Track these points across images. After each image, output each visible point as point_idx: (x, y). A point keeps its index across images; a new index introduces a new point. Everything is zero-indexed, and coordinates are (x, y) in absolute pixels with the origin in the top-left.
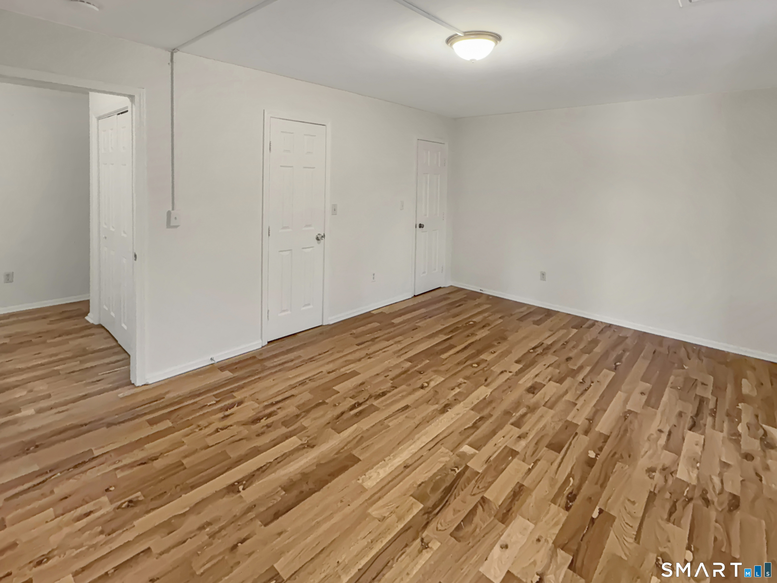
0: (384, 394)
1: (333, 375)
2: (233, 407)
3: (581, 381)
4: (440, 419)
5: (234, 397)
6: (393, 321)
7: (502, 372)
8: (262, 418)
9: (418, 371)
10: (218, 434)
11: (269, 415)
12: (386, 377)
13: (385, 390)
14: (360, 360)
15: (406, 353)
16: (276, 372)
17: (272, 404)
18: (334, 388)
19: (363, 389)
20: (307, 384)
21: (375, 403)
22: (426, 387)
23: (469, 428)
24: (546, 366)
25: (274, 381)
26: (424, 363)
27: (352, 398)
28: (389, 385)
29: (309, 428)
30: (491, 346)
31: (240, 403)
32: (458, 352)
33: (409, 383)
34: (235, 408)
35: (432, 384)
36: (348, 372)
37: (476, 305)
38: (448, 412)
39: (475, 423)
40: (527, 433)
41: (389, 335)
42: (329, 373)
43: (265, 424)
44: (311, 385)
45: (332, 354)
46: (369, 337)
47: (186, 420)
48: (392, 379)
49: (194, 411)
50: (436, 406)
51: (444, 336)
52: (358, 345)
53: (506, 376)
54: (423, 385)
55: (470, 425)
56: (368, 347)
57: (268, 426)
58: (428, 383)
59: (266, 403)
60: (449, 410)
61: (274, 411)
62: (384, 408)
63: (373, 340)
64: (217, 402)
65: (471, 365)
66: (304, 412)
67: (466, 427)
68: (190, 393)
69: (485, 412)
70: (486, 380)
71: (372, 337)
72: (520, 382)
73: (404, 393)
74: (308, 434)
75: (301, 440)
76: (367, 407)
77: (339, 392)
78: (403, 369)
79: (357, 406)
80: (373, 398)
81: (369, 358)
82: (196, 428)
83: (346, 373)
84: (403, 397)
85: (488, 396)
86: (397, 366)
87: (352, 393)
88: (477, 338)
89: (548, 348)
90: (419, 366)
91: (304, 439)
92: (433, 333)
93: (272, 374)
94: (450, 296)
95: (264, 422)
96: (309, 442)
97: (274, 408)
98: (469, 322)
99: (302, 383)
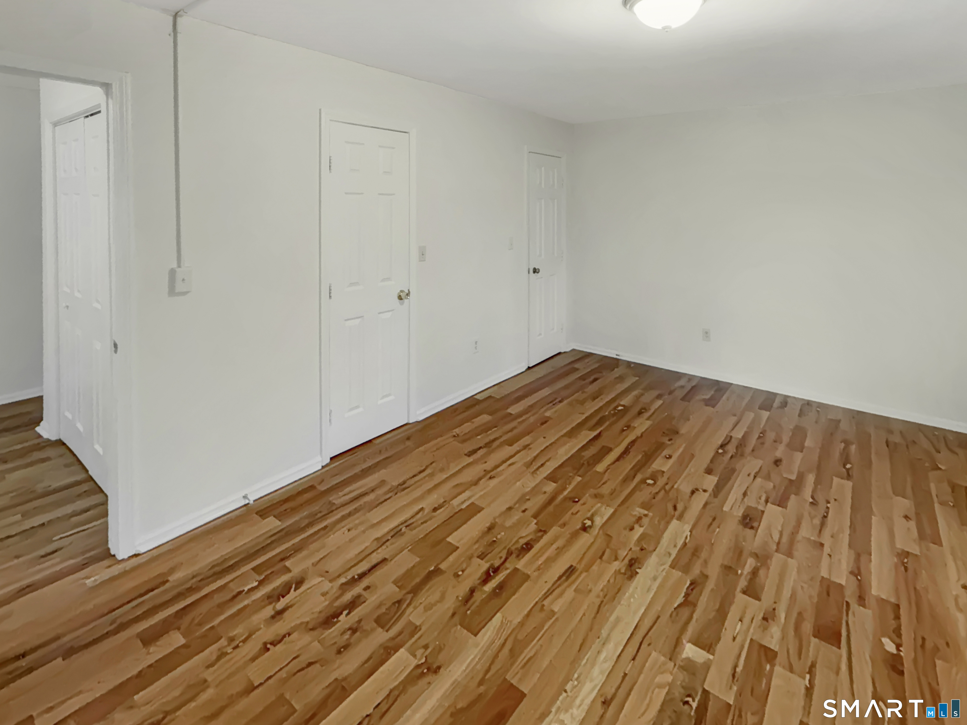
0: (528, 547)
1: (442, 515)
2: (288, 592)
3: (811, 500)
4: (631, 590)
5: (288, 570)
6: (509, 410)
7: (693, 492)
8: (341, 613)
9: (570, 499)
10: (267, 654)
11: (352, 605)
12: (524, 511)
13: (528, 538)
14: (476, 483)
15: (542, 465)
16: (350, 514)
17: (354, 581)
18: (449, 539)
19: (495, 539)
20: (402, 535)
21: (520, 565)
22: (590, 527)
23: (680, 606)
24: (752, 476)
25: (350, 532)
26: (574, 484)
27: (482, 556)
28: (533, 526)
29: (424, 628)
30: (660, 447)
31: (299, 583)
32: (618, 459)
33: (561, 522)
34: (293, 594)
35: (599, 521)
36: (464, 506)
37: (616, 378)
38: (638, 576)
39: (687, 595)
40: (774, 609)
41: (510, 435)
42: (435, 510)
43: (347, 626)
44: (410, 536)
45: (432, 475)
46: (481, 440)
47: (208, 627)
48: (535, 516)
49: (222, 606)
50: (616, 565)
51: (589, 432)
52: (469, 454)
53: (701, 499)
54: (585, 524)
55: (680, 599)
56: (483, 458)
57: (354, 630)
58: (591, 519)
59: (343, 580)
60: (638, 570)
61: (359, 596)
62: (536, 574)
63: (488, 445)
64: (261, 583)
65: (643, 481)
66: (408, 593)
67: (676, 605)
68: (213, 567)
69: (696, 571)
70: (675, 508)
71: (487, 440)
72: (726, 508)
73: (560, 543)
74: (423, 642)
75: (415, 656)
76: (509, 574)
77: (458, 548)
78: (546, 495)
79: (492, 574)
80: (514, 556)
81: (490, 478)
82: (229, 645)
83: (461, 510)
84: (560, 551)
85: (689, 537)
86: (535, 490)
87: (479, 548)
88: (638, 432)
89: (741, 444)
90: (570, 488)
91: (419, 652)
92: (572, 428)
93: (343, 518)
94: (576, 366)
95: (344, 620)
96: (430, 661)
97: (357, 590)
98: (617, 406)
99: (396, 533)
